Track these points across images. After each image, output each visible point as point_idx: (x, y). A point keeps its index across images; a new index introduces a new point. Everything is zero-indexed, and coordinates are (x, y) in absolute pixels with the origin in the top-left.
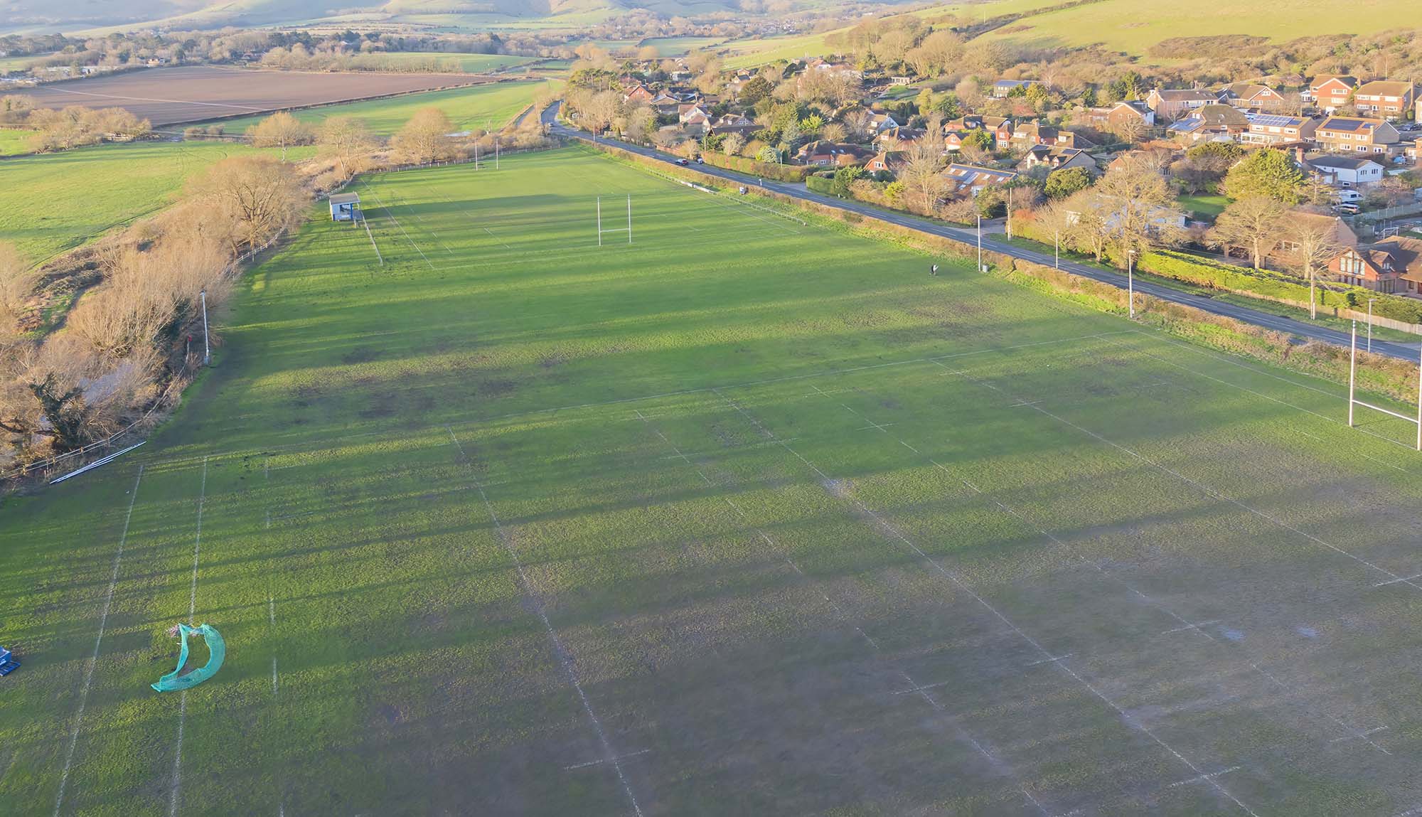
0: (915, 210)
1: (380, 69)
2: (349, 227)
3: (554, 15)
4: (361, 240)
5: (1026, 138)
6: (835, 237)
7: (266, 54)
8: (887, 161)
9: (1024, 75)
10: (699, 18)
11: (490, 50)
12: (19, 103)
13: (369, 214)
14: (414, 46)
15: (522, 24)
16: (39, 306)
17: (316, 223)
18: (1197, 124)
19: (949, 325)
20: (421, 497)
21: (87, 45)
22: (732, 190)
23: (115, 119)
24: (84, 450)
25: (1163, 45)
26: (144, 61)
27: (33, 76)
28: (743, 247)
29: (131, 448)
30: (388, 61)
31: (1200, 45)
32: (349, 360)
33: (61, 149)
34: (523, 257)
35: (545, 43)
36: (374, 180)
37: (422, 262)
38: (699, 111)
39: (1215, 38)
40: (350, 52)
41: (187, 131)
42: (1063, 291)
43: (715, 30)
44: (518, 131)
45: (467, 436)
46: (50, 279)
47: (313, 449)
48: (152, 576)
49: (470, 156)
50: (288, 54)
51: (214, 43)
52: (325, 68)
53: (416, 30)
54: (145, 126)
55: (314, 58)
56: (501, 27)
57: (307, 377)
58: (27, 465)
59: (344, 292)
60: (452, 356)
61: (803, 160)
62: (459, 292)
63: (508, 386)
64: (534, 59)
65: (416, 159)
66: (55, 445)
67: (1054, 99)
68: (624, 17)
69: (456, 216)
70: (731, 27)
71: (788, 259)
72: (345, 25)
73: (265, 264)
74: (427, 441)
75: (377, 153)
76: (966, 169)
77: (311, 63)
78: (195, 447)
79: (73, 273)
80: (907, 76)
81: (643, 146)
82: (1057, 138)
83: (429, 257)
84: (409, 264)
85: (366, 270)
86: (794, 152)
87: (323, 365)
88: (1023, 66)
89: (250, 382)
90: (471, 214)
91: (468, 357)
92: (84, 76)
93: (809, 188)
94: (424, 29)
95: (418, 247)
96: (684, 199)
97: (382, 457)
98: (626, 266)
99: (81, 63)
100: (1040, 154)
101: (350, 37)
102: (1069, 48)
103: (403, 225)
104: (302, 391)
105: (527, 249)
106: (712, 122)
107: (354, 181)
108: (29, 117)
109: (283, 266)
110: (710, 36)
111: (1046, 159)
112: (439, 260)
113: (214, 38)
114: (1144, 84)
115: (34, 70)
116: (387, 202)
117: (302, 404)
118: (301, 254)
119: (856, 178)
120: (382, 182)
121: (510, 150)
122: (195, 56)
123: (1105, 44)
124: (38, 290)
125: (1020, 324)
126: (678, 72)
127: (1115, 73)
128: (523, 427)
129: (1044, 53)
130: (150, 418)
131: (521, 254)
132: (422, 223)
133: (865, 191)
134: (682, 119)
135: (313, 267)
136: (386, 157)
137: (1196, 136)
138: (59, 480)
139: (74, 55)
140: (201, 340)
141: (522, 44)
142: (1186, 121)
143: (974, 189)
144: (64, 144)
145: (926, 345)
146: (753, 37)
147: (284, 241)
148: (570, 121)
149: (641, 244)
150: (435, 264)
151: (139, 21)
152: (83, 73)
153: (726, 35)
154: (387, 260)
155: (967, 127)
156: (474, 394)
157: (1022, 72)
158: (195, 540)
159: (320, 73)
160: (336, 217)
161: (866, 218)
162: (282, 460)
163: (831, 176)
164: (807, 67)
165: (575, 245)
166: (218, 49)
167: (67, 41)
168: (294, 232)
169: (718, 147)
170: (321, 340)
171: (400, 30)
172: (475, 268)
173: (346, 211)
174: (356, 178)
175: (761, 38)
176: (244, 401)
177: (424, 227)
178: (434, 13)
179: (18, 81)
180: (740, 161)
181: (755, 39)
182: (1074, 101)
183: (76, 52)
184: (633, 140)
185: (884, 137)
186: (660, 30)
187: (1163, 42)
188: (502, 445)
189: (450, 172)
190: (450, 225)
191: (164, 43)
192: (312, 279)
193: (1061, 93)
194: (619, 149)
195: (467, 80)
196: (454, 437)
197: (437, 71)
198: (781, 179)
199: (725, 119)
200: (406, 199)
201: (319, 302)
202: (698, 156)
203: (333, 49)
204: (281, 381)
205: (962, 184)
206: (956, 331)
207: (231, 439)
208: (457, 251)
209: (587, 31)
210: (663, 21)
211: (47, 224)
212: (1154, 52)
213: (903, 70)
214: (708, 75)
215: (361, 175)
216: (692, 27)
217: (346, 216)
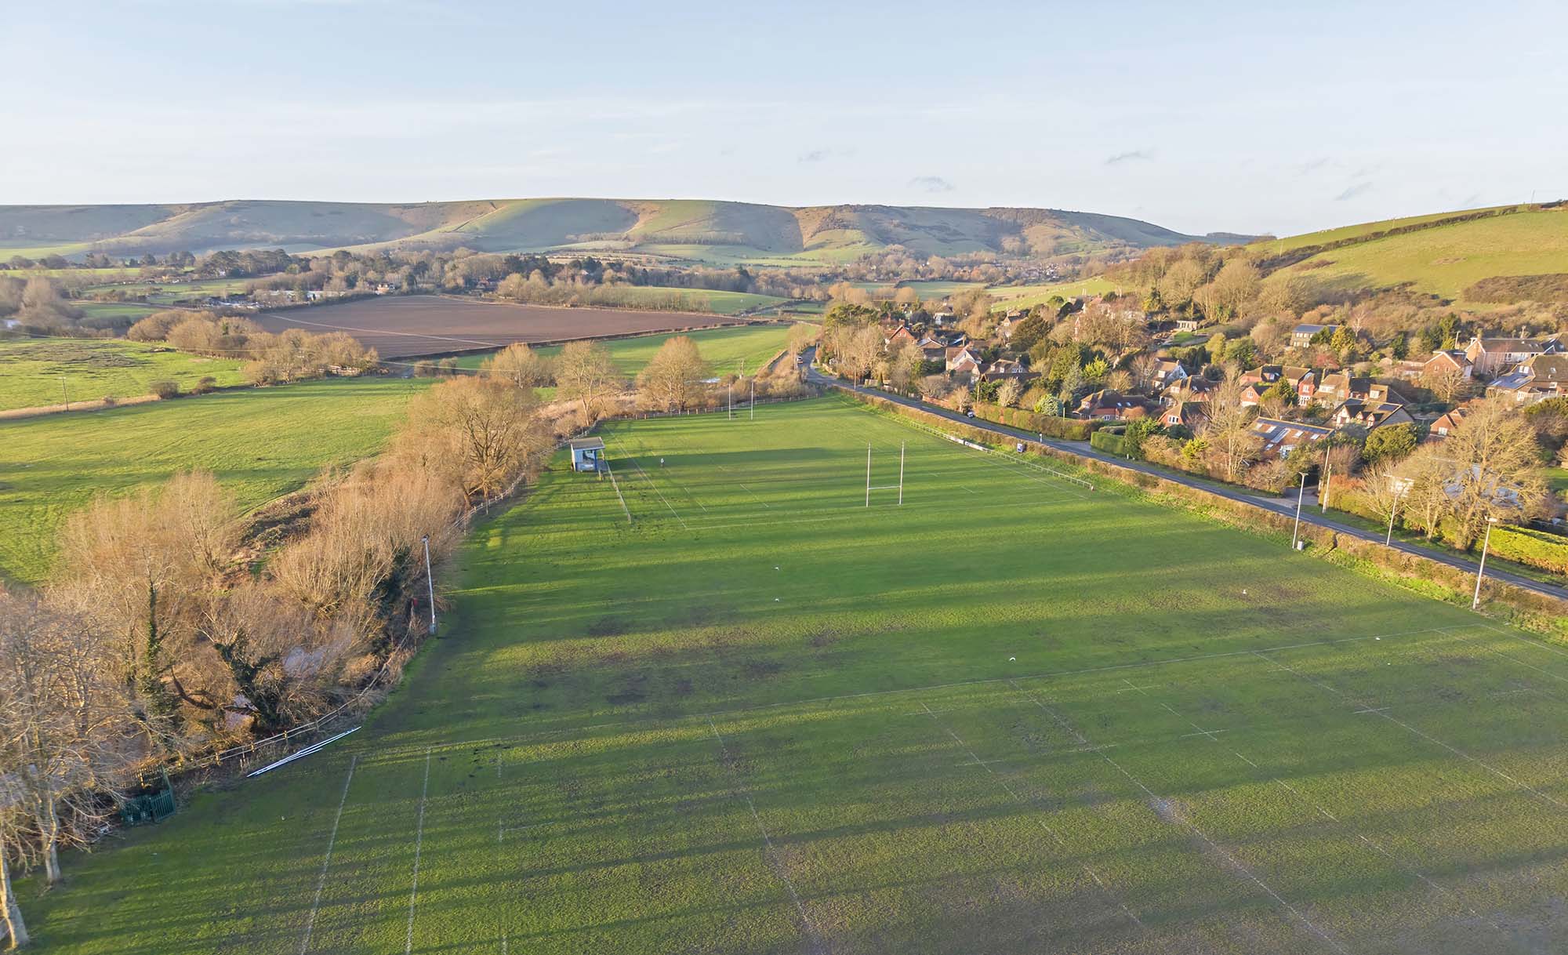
0: (1216, 475)
1: (622, 305)
2: (593, 479)
3: (806, 250)
4: (607, 494)
5: (1333, 392)
6: (1126, 503)
7: (501, 283)
8: (1184, 415)
9: (1325, 319)
10: (958, 259)
11: (739, 287)
12: (237, 327)
13: (616, 465)
14: (659, 280)
15: (771, 261)
16: (249, 559)
17: (556, 473)
18: (1524, 380)
19: (1267, 610)
20: (680, 804)
21: (312, 265)
22: (1008, 448)
23: (337, 347)
24: (288, 734)
25: (1481, 285)
26: (373, 286)
27: (254, 301)
28: (1027, 511)
29: (344, 734)
30: (631, 295)
31: (1523, 286)
32: (595, 632)
33: (282, 382)
34: (783, 518)
35: (796, 280)
36: (620, 427)
37: (674, 520)
38: (969, 356)
39: (1540, 278)
40: (591, 284)
41: (418, 365)
42: (1391, 573)
43: (975, 273)
44: (773, 375)
45: (730, 729)
46: (263, 525)
47: (552, 741)
48: (362, 900)
49: (722, 405)
50: (526, 283)
51: (446, 267)
52: (564, 302)
53: (661, 262)
54: (372, 357)
55: (552, 288)
56: (751, 262)
57: (545, 652)
58: (221, 752)
59: (589, 552)
60: (710, 630)
61: (1086, 413)
62: (716, 555)
63: (774, 668)
64: (786, 300)
65: (665, 403)
66: (254, 728)
67: (1361, 348)
68: (879, 254)
69: (710, 469)
70: (992, 270)
71: (1079, 527)
72: (585, 253)
73: (501, 518)
74: (682, 733)
75: (622, 398)
76: (1274, 423)
77: (549, 295)
78: (420, 733)
79: (287, 521)
80: (1194, 320)
81: (908, 395)
82: (1369, 393)
83: (680, 515)
84: (660, 522)
85: (613, 528)
86: (1077, 404)
87: (565, 637)
88: (1324, 308)
89: (485, 656)
90: (726, 469)
91: (727, 633)
92: (309, 302)
93: (1094, 447)
94: (669, 262)
95: (668, 504)
96: (955, 457)
97: (633, 752)
98: (898, 530)
99: (305, 287)
100: (1354, 409)
101: (592, 265)
102: (1374, 289)
103: (652, 478)
104: (542, 669)
105: (789, 509)
106: (982, 369)
107: (599, 427)
108: (247, 343)
109: (523, 521)
110: (969, 281)
111: (1360, 416)
112: (692, 519)
113: (446, 262)
114: (1463, 330)
115: (255, 293)
116: (634, 452)
117: (542, 685)
118: (541, 507)
119: (1151, 433)
120: (629, 431)
121: (765, 398)
122: (427, 283)
123: (1415, 284)
124: (246, 540)
125: (1348, 611)
126: (942, 314)
127: (1429, 317)
128: (793, 718)
129: (1347, 294)
130: (366, 697)
131: (781, 513)
132: (674, 477)
133: (1157, 449)
134: (949, 366)
135: (554, 523)
136: (631, 402)
137: (1521, 396)
138: (258, 772)
139: (297, 276)
140: (427, 605)
141: (772, 281)
142: (1510, 377)
143: (1283, 449)
144: (284, 377)
145: (1246, 634)
146: (1013, 283)
147: (521, 492)
148: (827, 367)
149: (912, 505)
150: (688, 523)
151: (367, 242)
152: (308, 299)
153: (986, 281)
154: (636, 517)
155: (1264, 379)
156: (735, 678)
157: (1323, 315)
158: (414, 855)
159: (560, 307)
160: (579, 467)
161: (1163, 482)
162: (518, 753)
163: (1120, 432)
164: (1084, 307)
165: (838, 505)
166: (451, 274)
167: (290, 260)
168: (533, 480)
169: (992, 397)
170: (562, 607)
171: (643, 260)
172: (732, 528)
173: (590, 461)
174: (600, 424)
175: (1023, 284)
176: (474, 681)
177: (676, 481)
178: (678, 243)
179: (237, 305)
180: (1016, 414)
181: (1016, 285)
182: (1383, 351)
183: (300, 272)
184: (896, 390)
185: (1174, 390)
186: (917, 271)
187: (1480, 282)
188: (771, 742)
189: (701, 422)
190: (703, 480)
191: (393, 264)
192: (552, 536)
193: (1369, 340)
194: (883, 399)
195: (714, 321)
196: (715, 730)
197: (683, 309)
198: (1062, 437)
199: (997, 366)
200: (653, 450)
201: (560, 563)
202: (968, 409)
203: (573, 279)
204: (519, 655)
205: (1269, 443)
206: (1275, 616)
207: (459, 727)
208: (711, 509)
209: (841, 270)
210: (920, 261)
211: (263, 465)
212: (1469, 295)
213: (1190, 312)
214: (975, 317)
215: (605, 421)
216: (951, 268)
217: (590, 466)
